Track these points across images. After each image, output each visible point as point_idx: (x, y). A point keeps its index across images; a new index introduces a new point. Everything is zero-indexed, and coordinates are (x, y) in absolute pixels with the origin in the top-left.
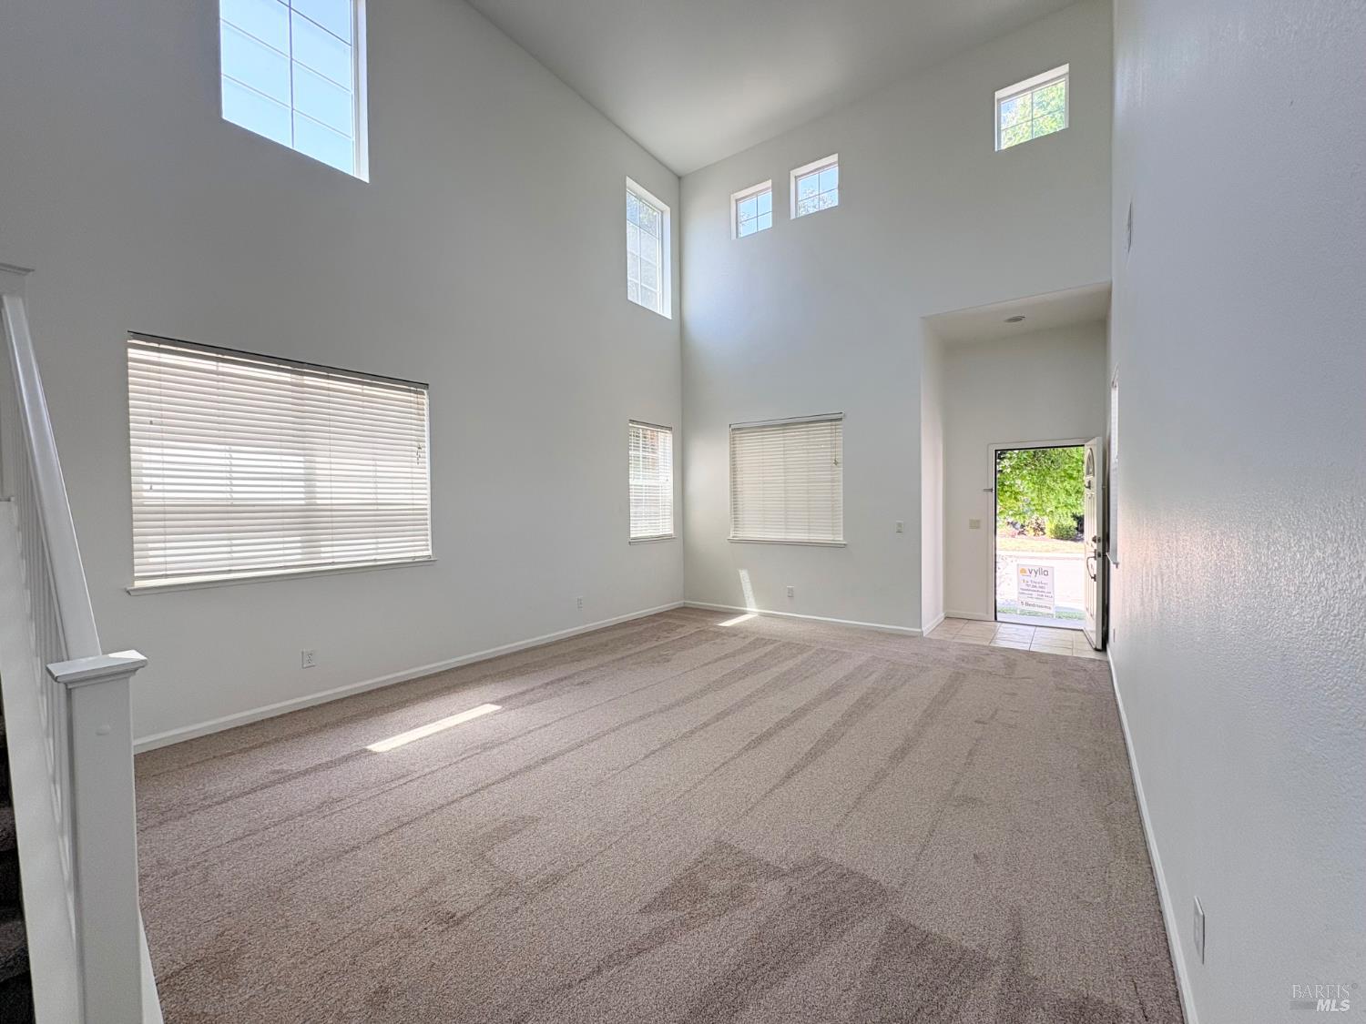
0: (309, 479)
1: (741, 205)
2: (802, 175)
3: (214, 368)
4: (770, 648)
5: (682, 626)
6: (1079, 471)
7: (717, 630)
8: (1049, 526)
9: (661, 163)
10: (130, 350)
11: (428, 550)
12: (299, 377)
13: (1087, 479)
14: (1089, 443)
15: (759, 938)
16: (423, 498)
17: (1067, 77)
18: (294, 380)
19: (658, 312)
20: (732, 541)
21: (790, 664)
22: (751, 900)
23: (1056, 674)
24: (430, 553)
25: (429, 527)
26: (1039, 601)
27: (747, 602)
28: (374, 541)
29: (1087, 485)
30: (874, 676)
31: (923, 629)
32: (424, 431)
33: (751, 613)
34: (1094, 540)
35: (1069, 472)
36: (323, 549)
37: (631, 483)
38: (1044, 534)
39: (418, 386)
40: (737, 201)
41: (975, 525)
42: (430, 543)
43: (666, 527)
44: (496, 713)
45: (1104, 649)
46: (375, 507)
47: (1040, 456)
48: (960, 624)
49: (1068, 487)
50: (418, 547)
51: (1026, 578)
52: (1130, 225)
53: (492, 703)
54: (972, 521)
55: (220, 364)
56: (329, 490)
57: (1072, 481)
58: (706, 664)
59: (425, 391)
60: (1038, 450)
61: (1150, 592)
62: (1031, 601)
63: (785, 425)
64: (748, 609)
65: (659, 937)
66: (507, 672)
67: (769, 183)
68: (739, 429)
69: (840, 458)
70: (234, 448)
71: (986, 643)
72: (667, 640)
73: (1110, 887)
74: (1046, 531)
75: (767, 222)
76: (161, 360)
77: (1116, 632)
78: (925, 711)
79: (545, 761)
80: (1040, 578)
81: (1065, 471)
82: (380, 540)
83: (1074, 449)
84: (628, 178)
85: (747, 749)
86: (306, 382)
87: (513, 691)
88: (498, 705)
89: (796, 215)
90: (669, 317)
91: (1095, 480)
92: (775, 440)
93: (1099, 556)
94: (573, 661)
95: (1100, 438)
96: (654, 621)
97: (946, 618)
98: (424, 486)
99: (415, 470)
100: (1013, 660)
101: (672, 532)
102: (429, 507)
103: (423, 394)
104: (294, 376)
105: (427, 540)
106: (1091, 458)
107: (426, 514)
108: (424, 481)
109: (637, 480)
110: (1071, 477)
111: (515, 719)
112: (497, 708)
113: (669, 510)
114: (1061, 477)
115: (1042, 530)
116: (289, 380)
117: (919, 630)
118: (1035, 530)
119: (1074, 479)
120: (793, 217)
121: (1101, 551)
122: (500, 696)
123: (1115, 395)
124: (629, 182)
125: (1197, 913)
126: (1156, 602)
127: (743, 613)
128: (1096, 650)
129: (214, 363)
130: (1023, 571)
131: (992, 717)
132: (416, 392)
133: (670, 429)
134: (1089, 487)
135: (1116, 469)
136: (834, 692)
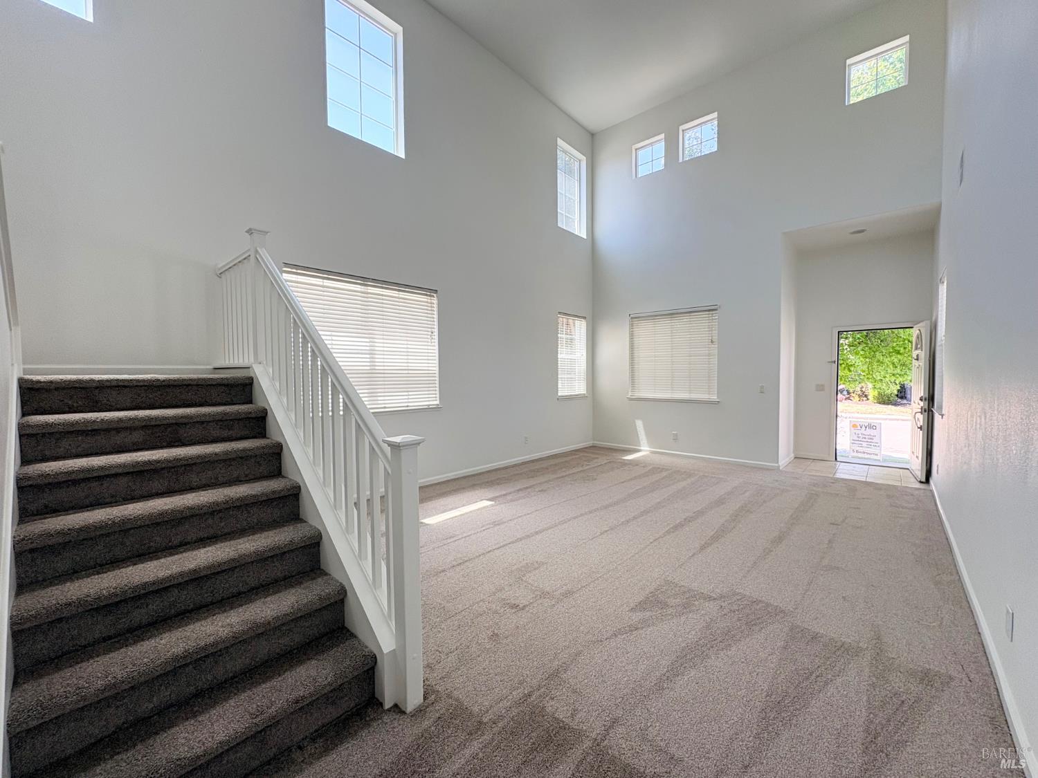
0: (372, 353)
1: (640, 153)
2: (687, 129)
3: (321, 284)
4: (664, 474)
5: (597, 458)
6: (905, 348)
7: (622, 461)
8: (872, 394)
9: (579, 124)
10: (284, 274)
11: (436, 400)
12: (365, 287)
13: (915, 354)
14: (918, 325)
15: (708, 627)
16: (433, 366)
17: (908, 45)
18: (363, 290)
19: (576, 233)
20: (631, 399)
21: (683, 484)
22: (697, 610)
23: (889, 497)
24: (438, 402)
25: (437, 385)
26: (868, 449)
27: (642, 443)
28: (407, 393)
29: (915, 358)
30: (747, 494)
31: (780, 464)
32: (434, 321)
33: (644, 451)
34: (921, 400)
35: (897, 348)
36: (379, 398)
37: (559, 357)
38: (868, 399)
39: (431, 291)
40: (636, 150)
41: (820, 388)
42: (438, 396)
43: (580, 388)
44: (492, 506)
45: (927, 481)
46: (406, 372)
47: (870, 336)
48: (809, 462)
49: (896, 360)
50: (431, 398)
51: (857, 432)
52: (962, 166)
53: (487, 500)
54: (817, 385)
55: (325, 281)
56: (382, 360)
57: (899, 356)
58: (623, 482)
59: (435, 295)
60: (869, 332)
61: (974, 428)
62: (860, 449)
63: (672, 315)
64: (642, 448)
65: (645, 623)
66: (487, 482)
67: (662, 136)
68: (636, 318)
69: (715, 338)
70: (333, 333)
71: (831, 476)
72: (588, 467)
73: (942, 619)
74: (869, 397)
75: (660, 165)
76: (299, 280)
77: (940, 468)
78: (792, 516)
79: (537, 533)
80: (869, 431)
81: (893, 347)
82: (410, 393)
83: (901, 331)
84: (558, 139)
85: (668, 532)
86: (369, 291)
87: (497, 494)
88: (493, 501)
89: (683, 159)
90: (585, 237)
91: (923, 354)
92: (664, 326)
93: (925, 411)
94: (528, 478)
95: (928, 322)
96: (575, 455)
97: (795, 458)
98: (434, 358)
99: (429, 348)
100: (852, 487)
101: (585, 392)
102: (437, 372)
103: (433, 296)
104: (363, 287)
105: (436, 394)
106: (919, 337)
107: (435, 377)
108: (434, 355)
109: (563, 355)
110: (898, 353)
111: (506, 510)
112: (493, 503)
113: (583, 375)
114: (890, 352)
115: (866, 396)
116: (359, 289)
117: (777, 465)
118: (859, 396)
119: (900, 354)
120: (681, 160)
121: (926, 407)
122: (490, 497)
123: (943, 290)
124: (560, 142)
125: (1008, 611)
126: (980, 435)
127: (639, 451)
128: (921, 482)
129: (321, 280)
130: (855, 426)
131: (843, 521)
132: (430, 296)
133: (584, 318)
134: (917, 359)
135: (941, 345)
136: (720, 502)
